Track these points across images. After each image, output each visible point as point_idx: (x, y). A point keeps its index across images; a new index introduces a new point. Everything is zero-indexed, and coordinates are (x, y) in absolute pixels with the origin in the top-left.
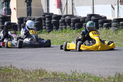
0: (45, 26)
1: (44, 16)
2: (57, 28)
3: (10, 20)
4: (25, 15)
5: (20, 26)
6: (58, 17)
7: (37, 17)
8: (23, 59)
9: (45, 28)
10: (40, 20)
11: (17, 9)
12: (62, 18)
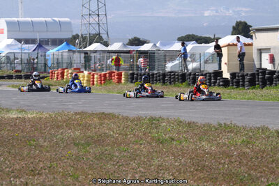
0: (258, 81)
1: (258, 71)
2: (271, 84)
3: (222, 75)
4: (237, 70)
5: (232, 81)
6: (272, 73)
7: (249, 73)
8: (241, 116)
9: (258, 84)
10: (253, 75)
11: (228, 64)
12: (276, 74)
